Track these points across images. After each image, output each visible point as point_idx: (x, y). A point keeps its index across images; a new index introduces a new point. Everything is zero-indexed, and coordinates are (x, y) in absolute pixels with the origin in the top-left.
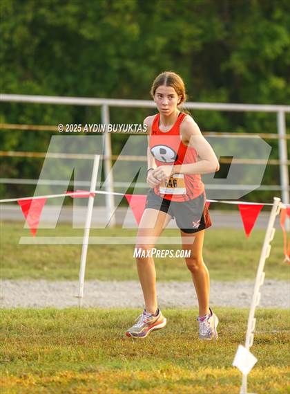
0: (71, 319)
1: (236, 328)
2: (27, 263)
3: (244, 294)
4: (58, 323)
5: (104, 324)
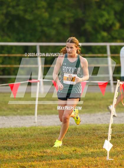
0: (33, 131)
1: (99, 132)
2: (10, 109)
3: (99, 118)
4: (28, 133)
5: (46, 133)
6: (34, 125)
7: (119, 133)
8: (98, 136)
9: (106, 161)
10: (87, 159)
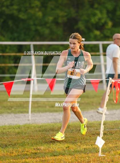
0: (26, 129)
1: (92, 129)
2: (5, 107)
3: (92, 116)
4: (22, 131)
5: (40, 130)
6: (28, 122)
7: (111, 130)
8: (91, 133)
9: (98, 157)
10: (80, 156)
